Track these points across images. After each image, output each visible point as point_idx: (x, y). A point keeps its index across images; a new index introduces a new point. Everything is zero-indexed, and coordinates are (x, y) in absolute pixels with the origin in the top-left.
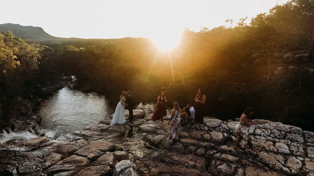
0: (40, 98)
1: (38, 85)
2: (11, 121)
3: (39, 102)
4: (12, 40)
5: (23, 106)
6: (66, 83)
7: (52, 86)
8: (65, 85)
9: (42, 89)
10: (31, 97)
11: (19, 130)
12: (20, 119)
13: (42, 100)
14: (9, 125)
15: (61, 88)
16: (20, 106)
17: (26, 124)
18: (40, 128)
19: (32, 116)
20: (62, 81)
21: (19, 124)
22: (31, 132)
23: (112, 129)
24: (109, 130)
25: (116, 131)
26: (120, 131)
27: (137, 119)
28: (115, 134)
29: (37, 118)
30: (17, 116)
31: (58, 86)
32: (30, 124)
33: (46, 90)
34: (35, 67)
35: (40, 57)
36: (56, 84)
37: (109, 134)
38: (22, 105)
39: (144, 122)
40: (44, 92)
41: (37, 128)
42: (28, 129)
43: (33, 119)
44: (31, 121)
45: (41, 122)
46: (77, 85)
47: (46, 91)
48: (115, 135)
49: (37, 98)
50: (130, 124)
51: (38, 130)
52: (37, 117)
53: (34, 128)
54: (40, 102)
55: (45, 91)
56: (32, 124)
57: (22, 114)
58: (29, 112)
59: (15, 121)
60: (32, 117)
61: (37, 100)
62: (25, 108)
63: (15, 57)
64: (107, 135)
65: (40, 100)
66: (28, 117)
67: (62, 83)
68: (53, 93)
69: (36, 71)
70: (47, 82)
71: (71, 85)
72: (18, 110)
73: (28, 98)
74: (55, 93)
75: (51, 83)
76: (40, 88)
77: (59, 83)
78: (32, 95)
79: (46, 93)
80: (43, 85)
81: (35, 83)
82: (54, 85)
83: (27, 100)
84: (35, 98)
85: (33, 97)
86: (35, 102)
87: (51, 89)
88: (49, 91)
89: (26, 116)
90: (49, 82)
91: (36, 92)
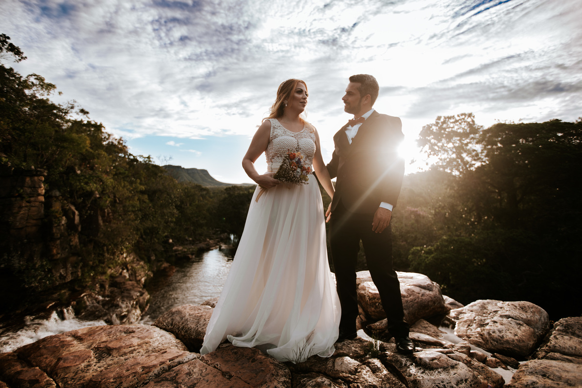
0: (167, 262)
1: (171, 241)
2: (84, 294)
3: (162, 268)
5: (128, 271)
6: (216, 242)
7: (193, 245)
8: (215, 246)
9: (175, 248)
10: (153, 258)
12: (104, 293)
13: (169, 266)
14: (73, 303)
15: (208, 249)
16: (123, 269)
17: (110, 305)
19: (130, 290)
20: (211, 239)
31: (202, 245)
32: (117, 306)
33: (181, 250)
36: (200, 243)
40: (177, 253)
42: (105, 318)
44: (123, 301)
45: (147, 305)
47: (180, 252)
49: (161, 261)
54: (165, 268)
55: (178, 251)
57: (115, 285)
58: (130, 282)
59: (91, 296)
60: (130, 294)
61: (161, 265)
63: (143, 188)
65: (166, 265)
66: (122, 292)
67: (210, 241)
68: (190, 256)
69: (173, 215)
70: (187, 238)
71: (224, 247)
72: (112, 276)
73: (146, 260)
74: (194, 257)
75: (193, 241)
76: (172, 245)
77: (205, 241)
78: (156, 255)
79: (179, 256)
80: (180, 241)
81: (166, 237)
82: (197, 244)
83: (142, 263)
84: (159, 261)
85: (155, 260)
86: (156, 268)
87: (190, 249)
88: (185, 252)
89: (120, 288)
90: (191, 239)
91: (165, 251)
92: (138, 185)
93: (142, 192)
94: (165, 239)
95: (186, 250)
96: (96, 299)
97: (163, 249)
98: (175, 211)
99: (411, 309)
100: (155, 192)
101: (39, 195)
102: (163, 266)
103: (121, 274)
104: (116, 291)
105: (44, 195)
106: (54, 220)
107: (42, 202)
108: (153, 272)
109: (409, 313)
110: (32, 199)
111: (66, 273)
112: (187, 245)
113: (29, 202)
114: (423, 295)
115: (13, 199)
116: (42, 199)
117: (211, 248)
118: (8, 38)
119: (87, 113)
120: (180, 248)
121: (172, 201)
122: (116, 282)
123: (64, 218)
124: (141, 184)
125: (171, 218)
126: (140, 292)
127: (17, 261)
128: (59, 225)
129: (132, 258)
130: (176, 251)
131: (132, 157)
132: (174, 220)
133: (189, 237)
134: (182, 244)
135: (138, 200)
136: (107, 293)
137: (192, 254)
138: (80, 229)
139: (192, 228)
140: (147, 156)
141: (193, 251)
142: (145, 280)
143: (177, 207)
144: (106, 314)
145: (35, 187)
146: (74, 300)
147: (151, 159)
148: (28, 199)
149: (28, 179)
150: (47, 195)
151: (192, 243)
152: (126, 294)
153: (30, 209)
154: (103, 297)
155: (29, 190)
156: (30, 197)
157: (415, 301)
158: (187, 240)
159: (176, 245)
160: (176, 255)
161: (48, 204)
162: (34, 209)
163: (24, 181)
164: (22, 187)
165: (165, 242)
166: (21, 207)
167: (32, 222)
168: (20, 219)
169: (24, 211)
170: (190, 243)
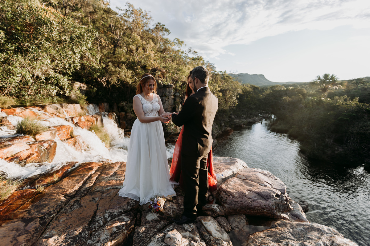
0: (230, 127)
1: (233, 117)
4: (226, 78)
6: (259, 119)
7: (246, 119)
8: (258, 121)
9: (235, 120)
10: (223, 124)
13: (231, 129)
15: (254, 123)
20: (257, 117)
31: (251, 120)
33: (238, 122)
34: (234, 100)
35: (241, 92)
36: (250, 118)
54: (228, 130)
55: (237, 122)
61: (227, 128)
63: (219, 89)
65: (229, 128)
67: (256, 118)
68: (243, 125)
69: (234, 103)
70: (243, 115)
73: (219, 125)
74: (245, 126)
75: (246, 117)
76: (233, 119)
77: (253, 118)
78: (224, 123)
79: (237, 125)
80: (239, 117)
81: (231, 114)
82: (248, 119)
83: (217, 126)
84: (226, 126)
87: (243, 121)
88: (240, 123)
90: (245, 116)
91: (229, 121)
92: (217, 88)
93: (219, 91)
94: (230, 115)
95: (241, 122)
97: (228, 120)
98: (236, 101)
99: (233, 206)
100: (226, 90)
102: (228, 129)
105: (173, 95)
108: (222, 131)
109: (229, 208)
110: (169, 97)
112: (242, 119)
113: (168, 98)
114: (254, 201)
115: (163, 97)
116: (173, 97)
118: (164, 25)
119: (197, 52)
120: (238, 121)
121: (235, 95)
123: (180, 105)
124: (219, 87)
125: (234, 105)
128: (178, 108)
130: (235, 122)
131: (216, 73)
132: (236, 105)
133: (244, 115)
134: (240, 119)
137: (244, 125)
139: (246, 110)
140: (224, 71)
141: (245, 123)
142: (217, 135)
147: (226, 73)
149: (168, 89)
150: (175, 96)
151: (246, 118)
153: (169, 101)
155: (168, 93)
157: (240, 203)
158: (242, 116)
159: (236, 119)
160: (235, 124)
161: (175, 99)
163: (166, 90)
164: (166, 92)
165: (230, 117)
166: (166, 100)
167: (170, 106)
168: (166, 105)
169: (167, 102)
170: (244, 118)
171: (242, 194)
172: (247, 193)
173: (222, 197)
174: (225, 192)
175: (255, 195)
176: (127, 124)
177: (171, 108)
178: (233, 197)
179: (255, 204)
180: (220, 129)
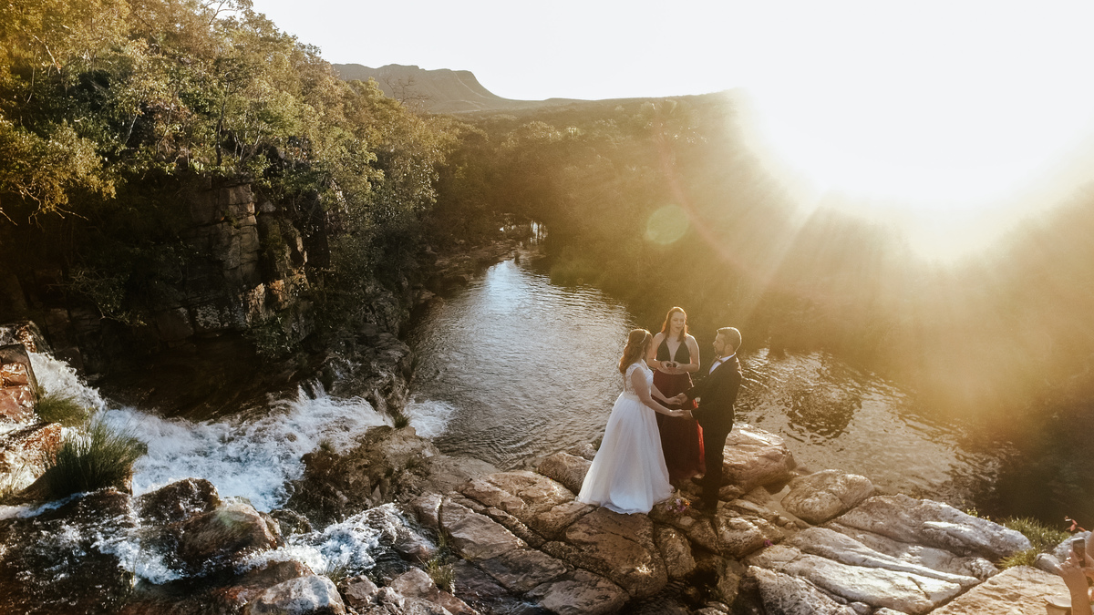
0: (429, 288)
1: (429, 250)
2: (328, 358)
3: (423, 302)
5: (374, 313)
6: (509, 245)
7: (467, 252)
8: (506, 254)
9: (439, 262)
10: (405, 283)
11: (343, 391)
12: (353, 355)
13: (433, 296)
14: (318, 372)
15: (494, 261)
17: (366, 375)
18: (407, 391)
19: (388, 348)
21: (349, 371)
22: (374, 404)
23: (586, 538)
24: (569, 543)
25: (602, 569)
26: (624, 569)
27: (741, 497)
28: (594, 586)
29: (401, 359)
30: (348, 344)
31: (485, 253)
32: (377, 376)
33: (448, 266)
34: (424, 190)
35: (442, 160)
36: (480, 248)
37: (560, 578)
38: (371, 307)
39: (783, 525)
40: (443, 271)
41: (397, 390)
42: (366, 395)
43: (390, 361)
44: (382, 368)
45: (413, 370)
46: (542, 256)
47: (447, 270)
48: (591, 594)
49: (419, 288)
50: (696, 531)
51: (398, 399)
52: (401, 355)
53: (386, 391)
54: (427, 302)
55: (445, 267)
56: (382, 377)
57: (364, 340)
58: (384, 335)
59: (337, 361)
60: (389, 354)
61: (420, 295)
62: (380, 318)
63: (373, 157)
64: (552, 581)
65: (427, 295)
66: (377, 352)
67: (498, 245)
68: (465, 275)
69: (427, 201)
70: (455, 240)
71: (524, 256)
72: (356, 326)
73: (395, 288)
75: (467, 245)
76: (433, 258)
77: (488, 244)
78: (409, 278)
79: (447, 276)
80: (446, 247)
81: (421, 242)
82: (474, 250)
83: (390, 295)
84: (415, 288)
85: (409, 286)
86: (412, 303)
87: (463, 261)
88: (456, 269)
89: (372, 346)
90: (463, 241)
91: (421, 269)
92: (366, 152)
93: (375, 165)
94: (420, 247)
95: (456, 264)
96: (345, 365)
98: (432, 192)
99: (750, 479)
100: (394, 156)
101: (248, 214)
102: (423, 296)
103: (365, 320)
104: (368, 351)
105: (255, 214)
106: (275, 251)
107: (254, 225)
108: (409, 309)
110: (241, 222)
111: (300, 328)
112: (457, 253)
113: (238, 227)
115: (219, 226)
116: (253, 219)
117: (501, 259)
120: (447, 261)
121: (424, 173)
122: (364, 336)
125: (427, 206)
126: (402, 351)
127: (242, 318)
128: (283, 259)
129: (372, 287)
130: (441, 267)
132: (431, 208)
133: (460, 238)
134: (449, 253)
135: (368, 181)
136: (357, 354)
137: (469, 273)
138: (306, 260)
139: (464, 221)
143: (434, 185)
144: (365, 389)
145: (242, 204)
146: (319, 369)
148: (235, 223)
149: (232, 194)
150: (260, 214)
151: (466, 248)
152: (382, 355)
153: (241, 238)
154: (352, 361)
155: (236, 210)
156: (238, 220)
158: (455, 244)
159: (439, 257)
160: (442, 275)
161: (261, 228)
162: (245, 236)
163: (227, 196)
164: (227, 205)
165: (422, 253)
166: (231, 237)
167: (247, 256)
168: (233, 254)
169: (235, 241)
170: (462, 250)
171: (753, 463)
172: (756, 458)
173: (732, 474)
174: (733, 466)
175: (765, 459)
176: (85, 356)
177: (252, 261)
178: (747, 469)
179: (769, 469)
180: (403, 302)
